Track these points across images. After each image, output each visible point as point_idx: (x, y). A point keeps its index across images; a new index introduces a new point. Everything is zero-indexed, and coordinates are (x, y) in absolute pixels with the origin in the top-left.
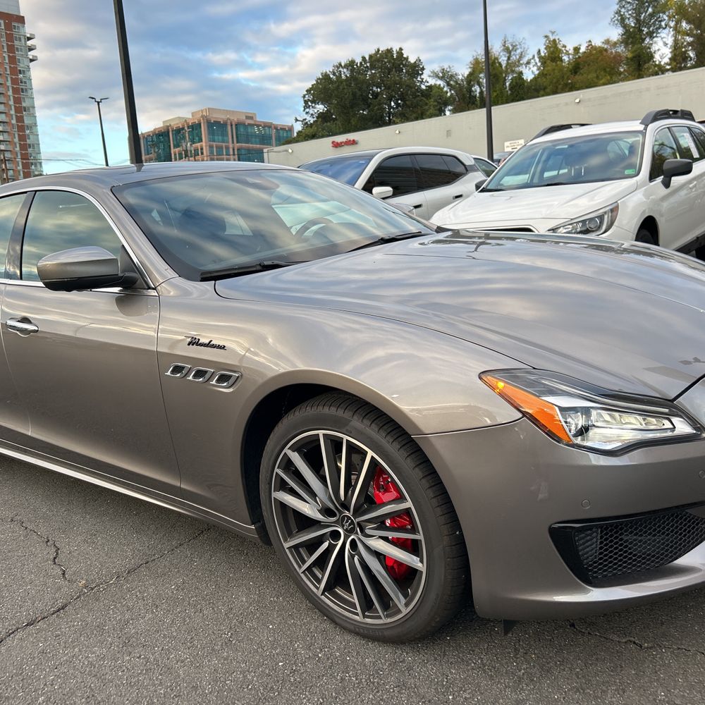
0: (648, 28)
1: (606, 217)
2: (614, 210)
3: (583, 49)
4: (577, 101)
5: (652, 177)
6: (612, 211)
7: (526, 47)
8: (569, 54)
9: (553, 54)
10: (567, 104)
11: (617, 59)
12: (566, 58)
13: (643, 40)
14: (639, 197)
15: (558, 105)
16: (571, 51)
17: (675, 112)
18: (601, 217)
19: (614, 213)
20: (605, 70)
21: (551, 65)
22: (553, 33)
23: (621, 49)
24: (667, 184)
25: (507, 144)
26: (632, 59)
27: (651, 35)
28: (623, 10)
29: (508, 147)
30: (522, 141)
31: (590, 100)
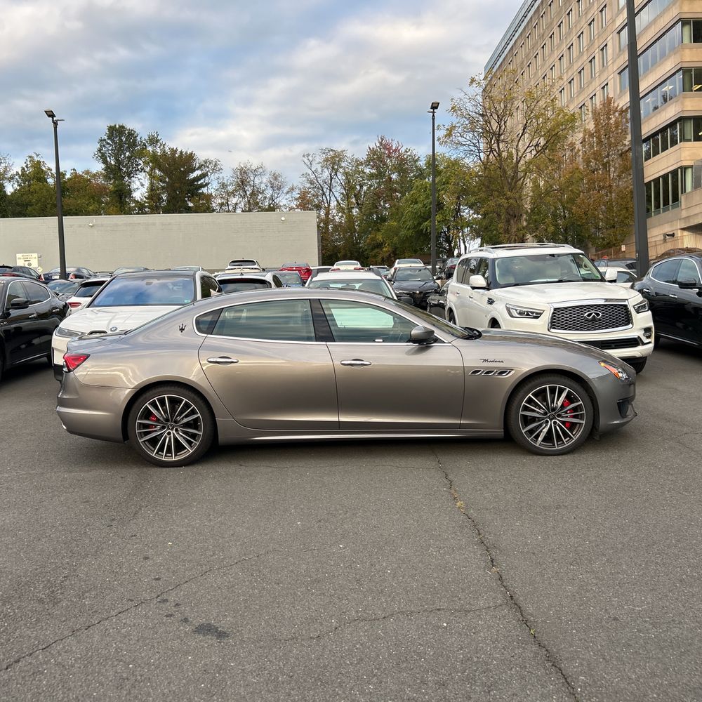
3: (68, 176)
4: (91, 225)
9: (36, 174)
10: (80, 226)
11: (102, 190)
12: (50, 181)
13: (124, 177)
15: (71, 226)
20: (93, 197)
21: (36, 185)
22: (38, 155)
23: (101, 181)
25: (19, 256)
26: (115, 192)
28: (104, 149)
29: (20, 258)
30: (35, 255)
31: (102, 225)
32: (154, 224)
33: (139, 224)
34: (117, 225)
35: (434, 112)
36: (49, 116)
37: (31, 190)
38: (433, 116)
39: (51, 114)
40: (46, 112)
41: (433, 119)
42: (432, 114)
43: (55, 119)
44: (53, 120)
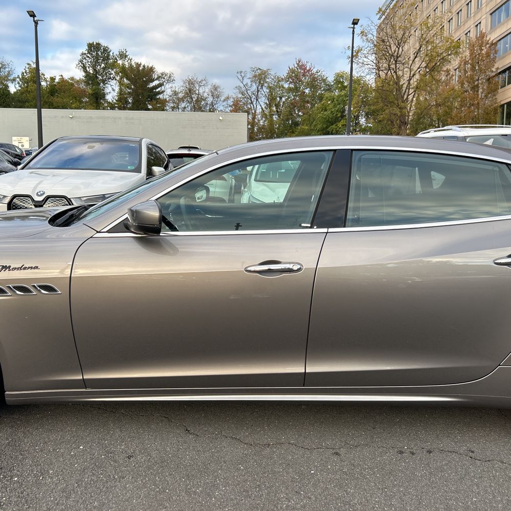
0: (102, 77)
3: (57, 80)
4: (71, 116)
8: (46, 81)
10: (62, 117)
11: (83, 93)
12: (43, 84)
13: (100, 84)
15: (56, 117)
16: (48, 79)
20: (75, 98)
23: (82, 86)
25: (14, 138)
26: (93, 95)
27: (104, 81)
29: (16, 140)
30: (27, 138)
31: (79, 117)
32: (120, 118)
33: (109, 117)
34: (91, 118)
35: (354, 28)
36: (31, 16)
37: (29, 90)
38: (353, 31)
40: (28, 12)
41: (353, 34)
42: (352, 29)
43: (36, 19)
44: (34, 21)
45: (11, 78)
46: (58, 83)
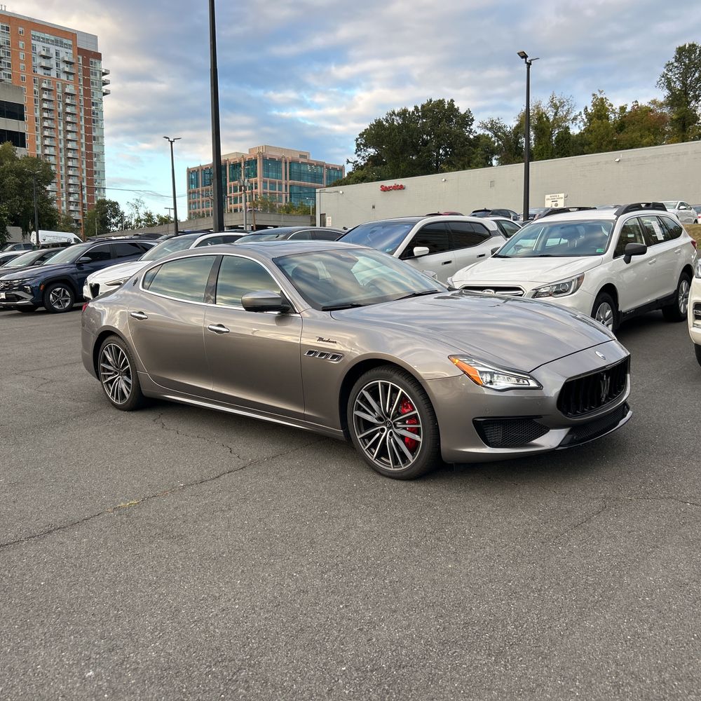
0: (695, 92)
1: (573, 283)
2: (580, 279)
3: (628, 109)
4: (617, 160)
5: (616, 255)
6: (578, 279)
7: (573, 104)
8: (615, 113)
9: (600, 112)
10: (607, 163)
12: (612, 116)
13: (689, 103)
14: (603, 269)
15: (598, 163)
16: (618, 110)
17: (648, 205)
18: (570, 283)
19: (580, 281)
20: (649, 130)
21: (596, 123)
22: (601, 92)
23: (666, 110)
24: (628, 261)
25: (548, 196)
26: (676, 121)
27: (697, 98)
28: (670, 73)
29: (549, 199)
30: (562, 195)
31: (629, 160)
32: (686, 154)
33: (669, 154)
34: (644, 158)
36: (522, 57)
39: (524, 56)
40: (518, 54)
43: (528, 59)
45: (572, 116)
46: (630, 112)
